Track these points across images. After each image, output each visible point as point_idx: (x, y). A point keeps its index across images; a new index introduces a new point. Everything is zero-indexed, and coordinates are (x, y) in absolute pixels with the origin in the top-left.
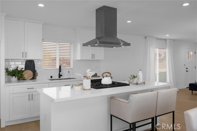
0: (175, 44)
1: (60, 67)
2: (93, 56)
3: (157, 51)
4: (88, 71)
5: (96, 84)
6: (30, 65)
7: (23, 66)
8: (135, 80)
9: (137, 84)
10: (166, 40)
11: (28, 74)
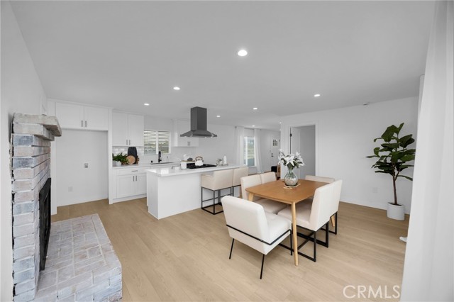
0: (262, 133)
1: (160, 153)
2: (189, 143)
3: (246, 138)
4: (185, 156)
5: (191, 166)
6: (133, 151)
7: (127, 152)
8: (221, 163)
9: (222, 165)
10: (253, 129)
11: (131, 159)
